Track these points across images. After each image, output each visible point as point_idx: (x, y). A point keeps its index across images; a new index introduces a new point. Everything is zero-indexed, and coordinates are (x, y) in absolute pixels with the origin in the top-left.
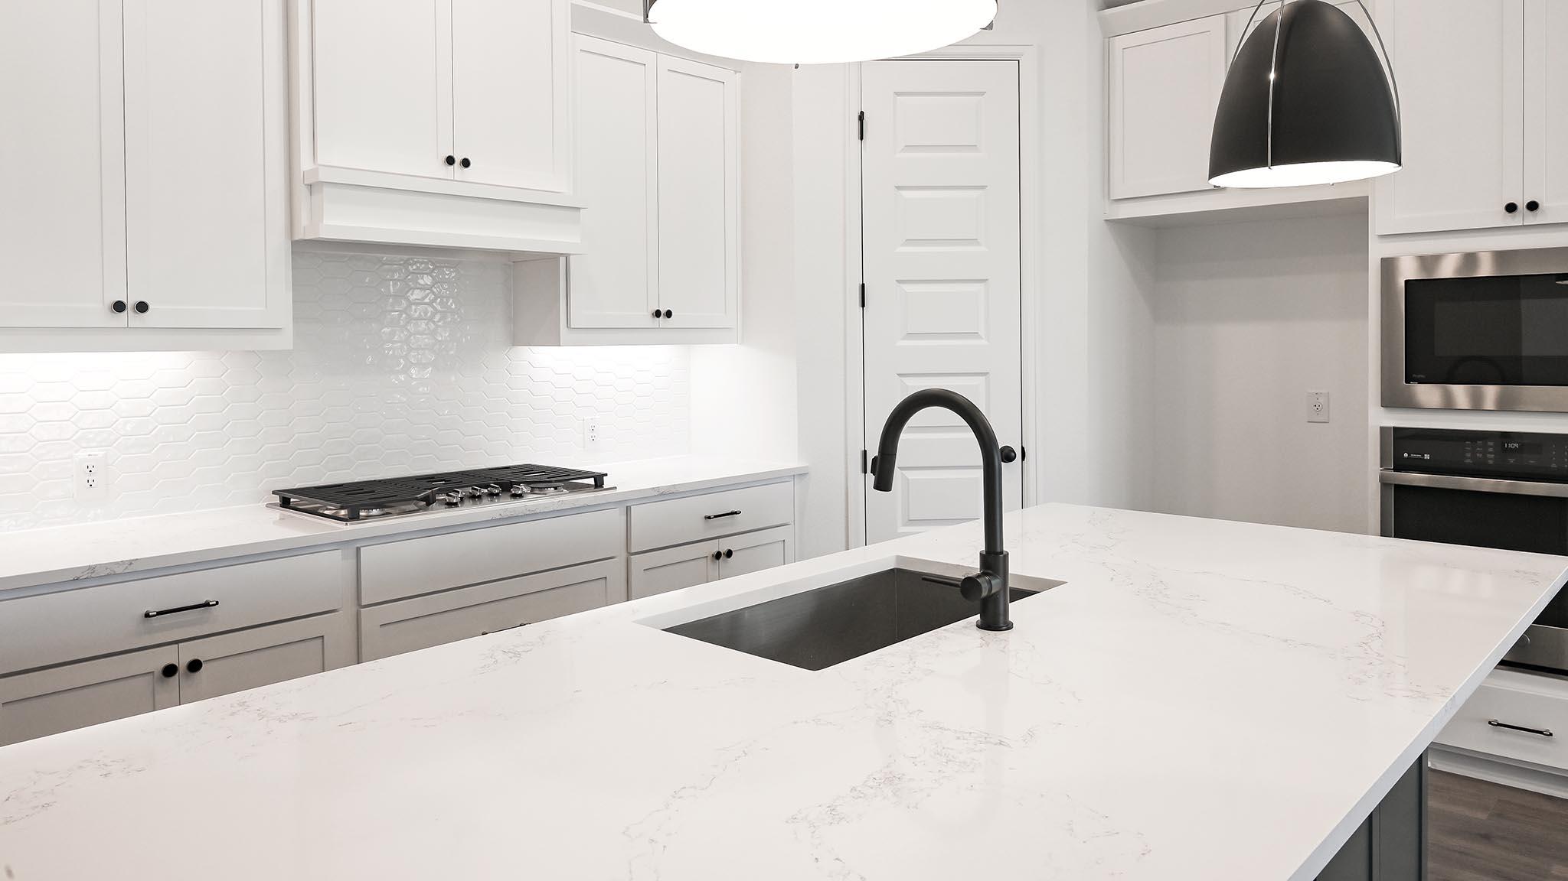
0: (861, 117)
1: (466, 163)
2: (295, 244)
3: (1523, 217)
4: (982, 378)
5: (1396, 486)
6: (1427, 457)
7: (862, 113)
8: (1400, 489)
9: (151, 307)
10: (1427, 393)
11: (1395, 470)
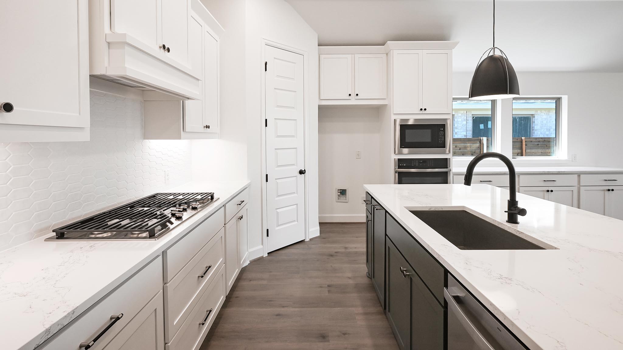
0: (266, 64)
1: (168, 50)
2: (91, 76)
3: (423, 112)
4: (295, 150)
5: (398, 172)
6: (405, 165)
7: (266, 62)
8: (400, 173)
9: (15, 108)
10: (406, 150)
11: (398, 168)
